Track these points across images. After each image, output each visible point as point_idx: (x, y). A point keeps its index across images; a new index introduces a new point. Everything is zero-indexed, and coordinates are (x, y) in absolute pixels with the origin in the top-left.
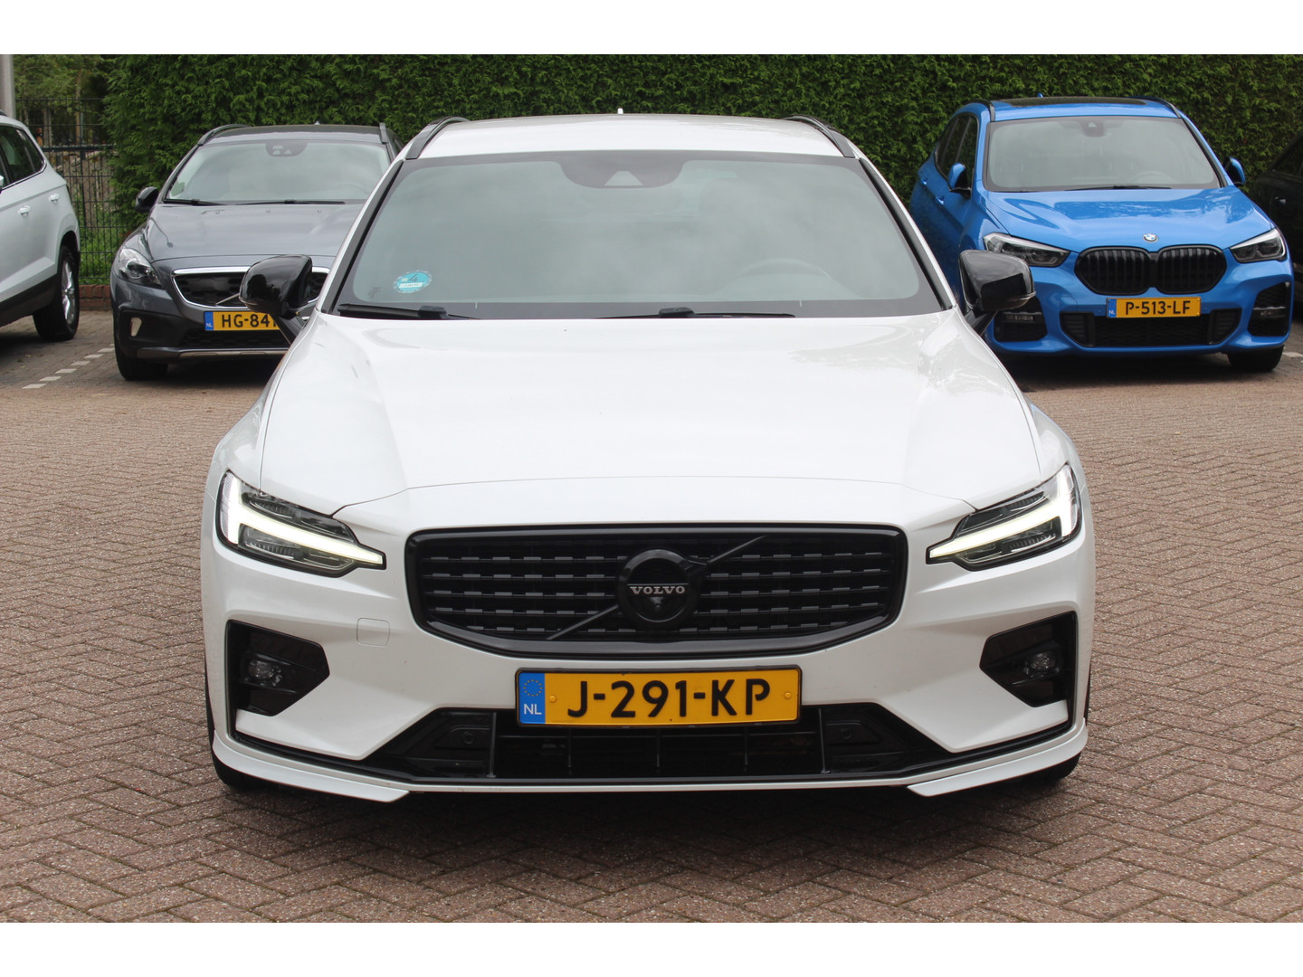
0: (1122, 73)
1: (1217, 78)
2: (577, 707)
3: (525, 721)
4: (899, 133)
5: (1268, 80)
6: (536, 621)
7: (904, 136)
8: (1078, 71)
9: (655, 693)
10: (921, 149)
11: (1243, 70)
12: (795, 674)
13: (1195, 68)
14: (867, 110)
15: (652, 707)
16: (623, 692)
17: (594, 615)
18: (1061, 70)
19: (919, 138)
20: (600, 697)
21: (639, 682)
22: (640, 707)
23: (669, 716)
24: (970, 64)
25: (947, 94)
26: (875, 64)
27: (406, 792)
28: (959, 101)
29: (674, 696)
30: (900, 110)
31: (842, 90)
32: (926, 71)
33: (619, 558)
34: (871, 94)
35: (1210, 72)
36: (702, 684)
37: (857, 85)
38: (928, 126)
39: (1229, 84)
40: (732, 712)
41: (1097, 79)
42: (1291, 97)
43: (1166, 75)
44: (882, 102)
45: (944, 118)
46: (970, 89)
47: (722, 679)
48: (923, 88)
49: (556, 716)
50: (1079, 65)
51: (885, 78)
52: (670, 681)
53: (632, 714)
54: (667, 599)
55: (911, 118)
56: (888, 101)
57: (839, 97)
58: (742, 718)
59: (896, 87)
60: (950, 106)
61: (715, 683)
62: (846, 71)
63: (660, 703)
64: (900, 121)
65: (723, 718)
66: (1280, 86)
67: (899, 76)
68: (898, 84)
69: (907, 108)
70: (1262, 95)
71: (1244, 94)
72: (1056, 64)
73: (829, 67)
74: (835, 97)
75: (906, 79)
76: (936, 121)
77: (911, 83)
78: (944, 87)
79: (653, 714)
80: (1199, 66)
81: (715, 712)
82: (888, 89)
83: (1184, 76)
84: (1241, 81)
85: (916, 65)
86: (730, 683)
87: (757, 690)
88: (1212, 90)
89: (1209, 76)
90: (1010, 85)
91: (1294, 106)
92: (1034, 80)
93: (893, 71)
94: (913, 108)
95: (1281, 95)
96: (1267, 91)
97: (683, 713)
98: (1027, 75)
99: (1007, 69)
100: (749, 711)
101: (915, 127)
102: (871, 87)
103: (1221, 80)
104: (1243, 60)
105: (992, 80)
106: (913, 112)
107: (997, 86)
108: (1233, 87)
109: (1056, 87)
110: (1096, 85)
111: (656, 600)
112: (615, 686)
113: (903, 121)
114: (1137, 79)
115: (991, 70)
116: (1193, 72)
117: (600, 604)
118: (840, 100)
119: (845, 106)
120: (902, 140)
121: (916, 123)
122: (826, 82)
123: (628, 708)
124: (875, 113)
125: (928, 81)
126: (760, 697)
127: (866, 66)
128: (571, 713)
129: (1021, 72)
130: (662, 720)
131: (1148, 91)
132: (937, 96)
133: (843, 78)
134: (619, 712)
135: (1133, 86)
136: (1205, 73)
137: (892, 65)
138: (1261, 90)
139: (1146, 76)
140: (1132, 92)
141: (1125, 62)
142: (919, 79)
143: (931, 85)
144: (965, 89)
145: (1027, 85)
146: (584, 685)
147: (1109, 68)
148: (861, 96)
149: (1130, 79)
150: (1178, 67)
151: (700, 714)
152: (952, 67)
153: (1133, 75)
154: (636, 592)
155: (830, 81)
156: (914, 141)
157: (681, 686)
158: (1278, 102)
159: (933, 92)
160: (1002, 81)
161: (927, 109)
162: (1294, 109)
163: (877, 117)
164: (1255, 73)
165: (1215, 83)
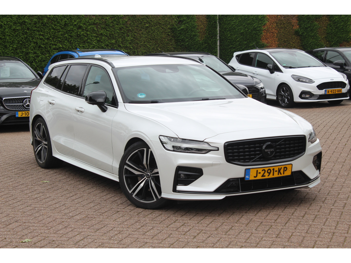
0: (87, 42)
1: (112, 44)
2: (255, 176)
3: (246, 180)
4: (28, 60)
5: (124, 44)
6: (247, 159)
7: (29, 61)
8: (76, 42)
9: (269, 171)
10: (35, 64)
11: (118, 41)
12: (291, 165)
13: (106, 41)
14: (18, 53)
15: (268, 174)
16: (264, 171)
17: (258, 157)
18: (72, 42)
19: (34, 61)
20: (260, 173)
21: (266, 169)
22: (266, 174)
23: (271, 176)
24: (46, 40)
25: (41, 49)
26: (20, 40)
27: (225, 197)
28: (44, 51)
29: (272, 171)
30: (27, 54)
31: (11, 48)
32: (34, 42)
33: (262, 145)
34: (19, 49)
35: (110, 42)
36: (276, 169)
37: (15, 46)
38: (36, 58)
39: (115, 45)
40: (281, 174)
41: (81, 44)
42: (131, 48)
43: (99, 43)
44: (23, 51)
45: (40, 55)
46: (47, 47)
47: (280, 167)
48: (34, 47)
49: (252, 178)
50: (76, 40)
51: (23, 44)
52: (272, 168)
53: (265, 176)
54: (271, 152)
55: (31, 56)
56: (24, 51)
57: (10, 50)
58: (282, 175)
59: (26, 47)
60: (42, 52)
61: (279, 168)
62: (12, 42)
63: (270, 173)
64: (28, 56)
65: (280, 175)
66: (128, 46)
67: (27, 44)
68: (27, 46)
69: (30, 53)
70: (124, 48)
71: (119, 48)
72: (70, 40)
73: (6, 41)
74: (9, 50)
75: (29, 45)
76: (38, 57)
77: (31, 46)
78: (40, 47)
79: (268, 176)
80: (107, 40)
81: (278, 174)
82: (24, 48)
83: (104, 43)
84: (118, 45)
85: (31, 40)
86: (281, 168)
87: (285, 169)
88: (111, 47)
89: (110, 43)
90: (58, 46)
91: (131, 51)
92: (64, 44)
93: (25, 42)
94: (32, 53)
95: (128, 48)
96: (124, 47)
97: (273, 175)
98: (62, 43)
99: (57, 42)
100: (284, 174)
101: (33, 58)
102: (19, 47)
103: (113, 44)
104: (118, 39)
105: (53, 45)
106: (32, 54)
107: (54, 46)
108: (116, 46)
109: (70, 46)
110: (81, 46)
111: (269, 152)
112: (263, 170)
113: (29, 57)
114: (91, 44)
115: (52, 42)
116: (105, 42)
117: (259, 154)
118: (10, 51)
119: (12, 52)
120: (29, 62)
121: (33, 57)
122: (6, 46)
123: (264, 175)
124: (21, 54)
125: (35, 45)
126: (286, 171)
127: (17, 41)
128: (255, 177)
129: (60, 42)
130: (270, 177)
131: (95, 47)
132: (38, 49)
133: (11, 44)
134: (263, 176)
135: (90, 46)
136: (109, 42)
137: (25, 41)
138: (123, 47)
139: (94, 43)
140: (91, 48)
141: (88, 40)
142: (32, 44)
143: (36, 46)
144: (45, 47)
145: (63, 46)
146: (257, 171)
147: (84, 41)
148: (16, 50)
149: (89, 44)
150: (102, 41)
151: (276, 175)
152: (41, 41)
153: (90, 43)
154: (266, 151)
155: (7, 45)
156: (33, 62)
157: (273, 169)
158: (127, 50)
159: (36, 48)
160: (55, 45)
161: (35, 53)
162: (132, 52)
163: (21, 56)
164: (121, 42)
165: (111, 45)
